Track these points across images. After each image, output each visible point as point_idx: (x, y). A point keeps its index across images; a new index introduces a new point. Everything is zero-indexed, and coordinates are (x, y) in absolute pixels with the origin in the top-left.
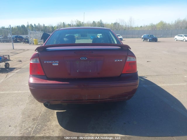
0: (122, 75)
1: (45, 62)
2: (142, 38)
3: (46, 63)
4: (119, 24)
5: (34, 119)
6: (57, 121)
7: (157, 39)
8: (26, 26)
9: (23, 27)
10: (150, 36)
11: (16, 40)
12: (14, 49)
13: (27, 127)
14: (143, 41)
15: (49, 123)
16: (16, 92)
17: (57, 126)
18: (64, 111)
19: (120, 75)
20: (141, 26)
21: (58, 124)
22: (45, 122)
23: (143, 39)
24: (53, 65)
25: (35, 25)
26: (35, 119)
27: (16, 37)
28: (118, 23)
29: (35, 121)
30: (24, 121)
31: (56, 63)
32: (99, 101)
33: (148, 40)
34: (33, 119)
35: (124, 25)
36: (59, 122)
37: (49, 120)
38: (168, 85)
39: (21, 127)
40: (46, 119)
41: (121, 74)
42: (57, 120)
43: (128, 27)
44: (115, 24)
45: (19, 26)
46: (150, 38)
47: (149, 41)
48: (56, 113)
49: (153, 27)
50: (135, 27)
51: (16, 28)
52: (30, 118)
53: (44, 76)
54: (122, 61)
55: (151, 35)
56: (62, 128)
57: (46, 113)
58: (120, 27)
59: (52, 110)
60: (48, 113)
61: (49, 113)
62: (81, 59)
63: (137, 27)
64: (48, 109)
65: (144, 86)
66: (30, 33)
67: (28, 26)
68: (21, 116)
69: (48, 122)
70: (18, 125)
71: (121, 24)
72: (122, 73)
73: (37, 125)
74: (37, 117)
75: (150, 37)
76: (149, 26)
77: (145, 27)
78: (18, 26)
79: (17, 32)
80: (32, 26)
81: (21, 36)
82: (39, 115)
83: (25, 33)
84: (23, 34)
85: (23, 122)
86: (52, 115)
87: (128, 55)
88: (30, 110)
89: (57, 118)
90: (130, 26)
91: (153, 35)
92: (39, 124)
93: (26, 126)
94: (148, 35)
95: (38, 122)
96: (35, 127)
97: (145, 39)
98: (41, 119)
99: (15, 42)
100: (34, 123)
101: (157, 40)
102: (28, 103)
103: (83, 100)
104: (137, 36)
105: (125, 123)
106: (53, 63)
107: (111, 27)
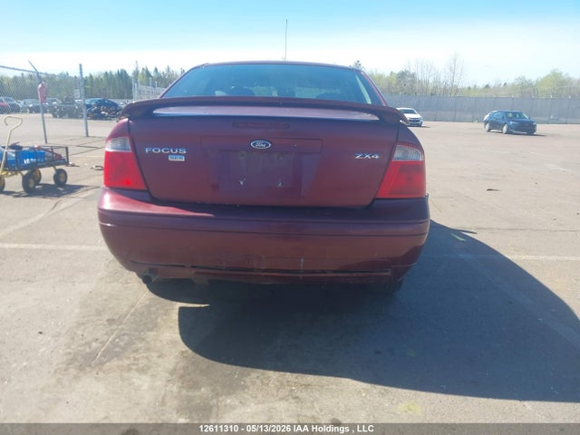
0: (376, 202)
1: (147, 151)
2: (486, 122)
3: (151, 153)
4: (413, 76)
5: (111, 321)
6: (177, 331)
7: (535, 126)
8: (130, 73)
9: (122, 75)
10: (510, 115)
11: (98, 111)
12: (88, 136)
13: (90, 338)
14: (489, 131)
15: (154, 333)
16: (74, 247)
17: (173, 343)
18: (203, 306)
19: (372, 203)
20: (487, 86)
21: (178, 337)
22: (142, 331)
23: (488, 126)
24: (170, 159)
25: (156, 70)
26: (114, 320)
27: (99, 104)
28: (412, 72)
29: (114, 327)
30: (83, 324)
31: (178, 154)
32: (301, 275)
33: (505, 129)
34: (108, 320)
35: (431, 80)
36: (181, 334)
37: (155, 326)
38: (542, 257)
39: (73, 338)
40: (145, 322)
41: (374, 199)
42: (177, 327)
43: (442, 87)
44: (403, 75)
45: (111, 72)
46: (511, 123)
47: (508, 132)
48: (177, 311)
49: (526, 90)
50: (467, 86)
51: (102, 77)
52: (100, 318)
53: (143, 191)
54: (377, 157)
55: (514, 114)
56: (187, 348)
57: (148, 307)
58: (417, 86)
59: (168, 302)
60: (153, 309)
61: (157, 310)
62: (254, 144)
63: (472, 87)
64: (157, 297)
65: (461, 256)
66: (140, 91)
67: (136, 73)
68: (77, 311)
69: (151, 330)
70: (63, 332)
71: (419, 77)
72: (379, 196)
73: (118, 337)
74: (120, 317)
75: (510, 119)
76: (513, 84)
77: (497, 89)
78: (108, 72)
79: (104, 89)
80: (148, 74)
81: (116, 101)
82: (128, 312)
83: (126, 95)
84: (122, 97)
85: (79, 324)
86: (167, 312)
87: (397, 141)
88: (104, 297)
89: (177, 323)
90: (449, 83)
91: (520, 115)
92: (124, 335)
93: (86, 335)
94: (506, 113)
95: (122, 329)
96: (111, 342)
97: (494, 125)
98: (132, 323)
99: (95, 118)
100: (111, 330)
101: (535, 131)
102: (101, 279)
103: (252, 270)
104: (470, 116)
105: (378, 353)
106: (171, 154)
107: (390, 83)
